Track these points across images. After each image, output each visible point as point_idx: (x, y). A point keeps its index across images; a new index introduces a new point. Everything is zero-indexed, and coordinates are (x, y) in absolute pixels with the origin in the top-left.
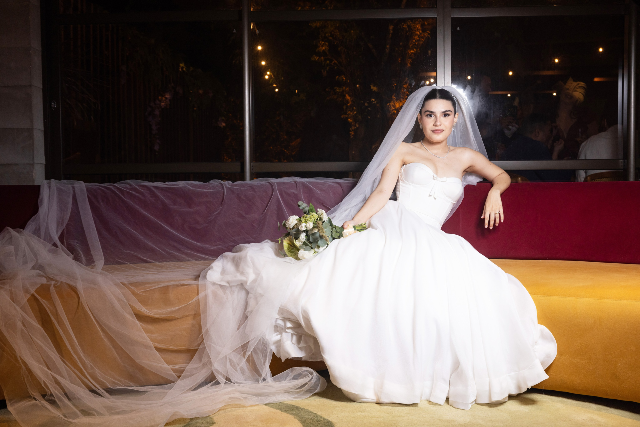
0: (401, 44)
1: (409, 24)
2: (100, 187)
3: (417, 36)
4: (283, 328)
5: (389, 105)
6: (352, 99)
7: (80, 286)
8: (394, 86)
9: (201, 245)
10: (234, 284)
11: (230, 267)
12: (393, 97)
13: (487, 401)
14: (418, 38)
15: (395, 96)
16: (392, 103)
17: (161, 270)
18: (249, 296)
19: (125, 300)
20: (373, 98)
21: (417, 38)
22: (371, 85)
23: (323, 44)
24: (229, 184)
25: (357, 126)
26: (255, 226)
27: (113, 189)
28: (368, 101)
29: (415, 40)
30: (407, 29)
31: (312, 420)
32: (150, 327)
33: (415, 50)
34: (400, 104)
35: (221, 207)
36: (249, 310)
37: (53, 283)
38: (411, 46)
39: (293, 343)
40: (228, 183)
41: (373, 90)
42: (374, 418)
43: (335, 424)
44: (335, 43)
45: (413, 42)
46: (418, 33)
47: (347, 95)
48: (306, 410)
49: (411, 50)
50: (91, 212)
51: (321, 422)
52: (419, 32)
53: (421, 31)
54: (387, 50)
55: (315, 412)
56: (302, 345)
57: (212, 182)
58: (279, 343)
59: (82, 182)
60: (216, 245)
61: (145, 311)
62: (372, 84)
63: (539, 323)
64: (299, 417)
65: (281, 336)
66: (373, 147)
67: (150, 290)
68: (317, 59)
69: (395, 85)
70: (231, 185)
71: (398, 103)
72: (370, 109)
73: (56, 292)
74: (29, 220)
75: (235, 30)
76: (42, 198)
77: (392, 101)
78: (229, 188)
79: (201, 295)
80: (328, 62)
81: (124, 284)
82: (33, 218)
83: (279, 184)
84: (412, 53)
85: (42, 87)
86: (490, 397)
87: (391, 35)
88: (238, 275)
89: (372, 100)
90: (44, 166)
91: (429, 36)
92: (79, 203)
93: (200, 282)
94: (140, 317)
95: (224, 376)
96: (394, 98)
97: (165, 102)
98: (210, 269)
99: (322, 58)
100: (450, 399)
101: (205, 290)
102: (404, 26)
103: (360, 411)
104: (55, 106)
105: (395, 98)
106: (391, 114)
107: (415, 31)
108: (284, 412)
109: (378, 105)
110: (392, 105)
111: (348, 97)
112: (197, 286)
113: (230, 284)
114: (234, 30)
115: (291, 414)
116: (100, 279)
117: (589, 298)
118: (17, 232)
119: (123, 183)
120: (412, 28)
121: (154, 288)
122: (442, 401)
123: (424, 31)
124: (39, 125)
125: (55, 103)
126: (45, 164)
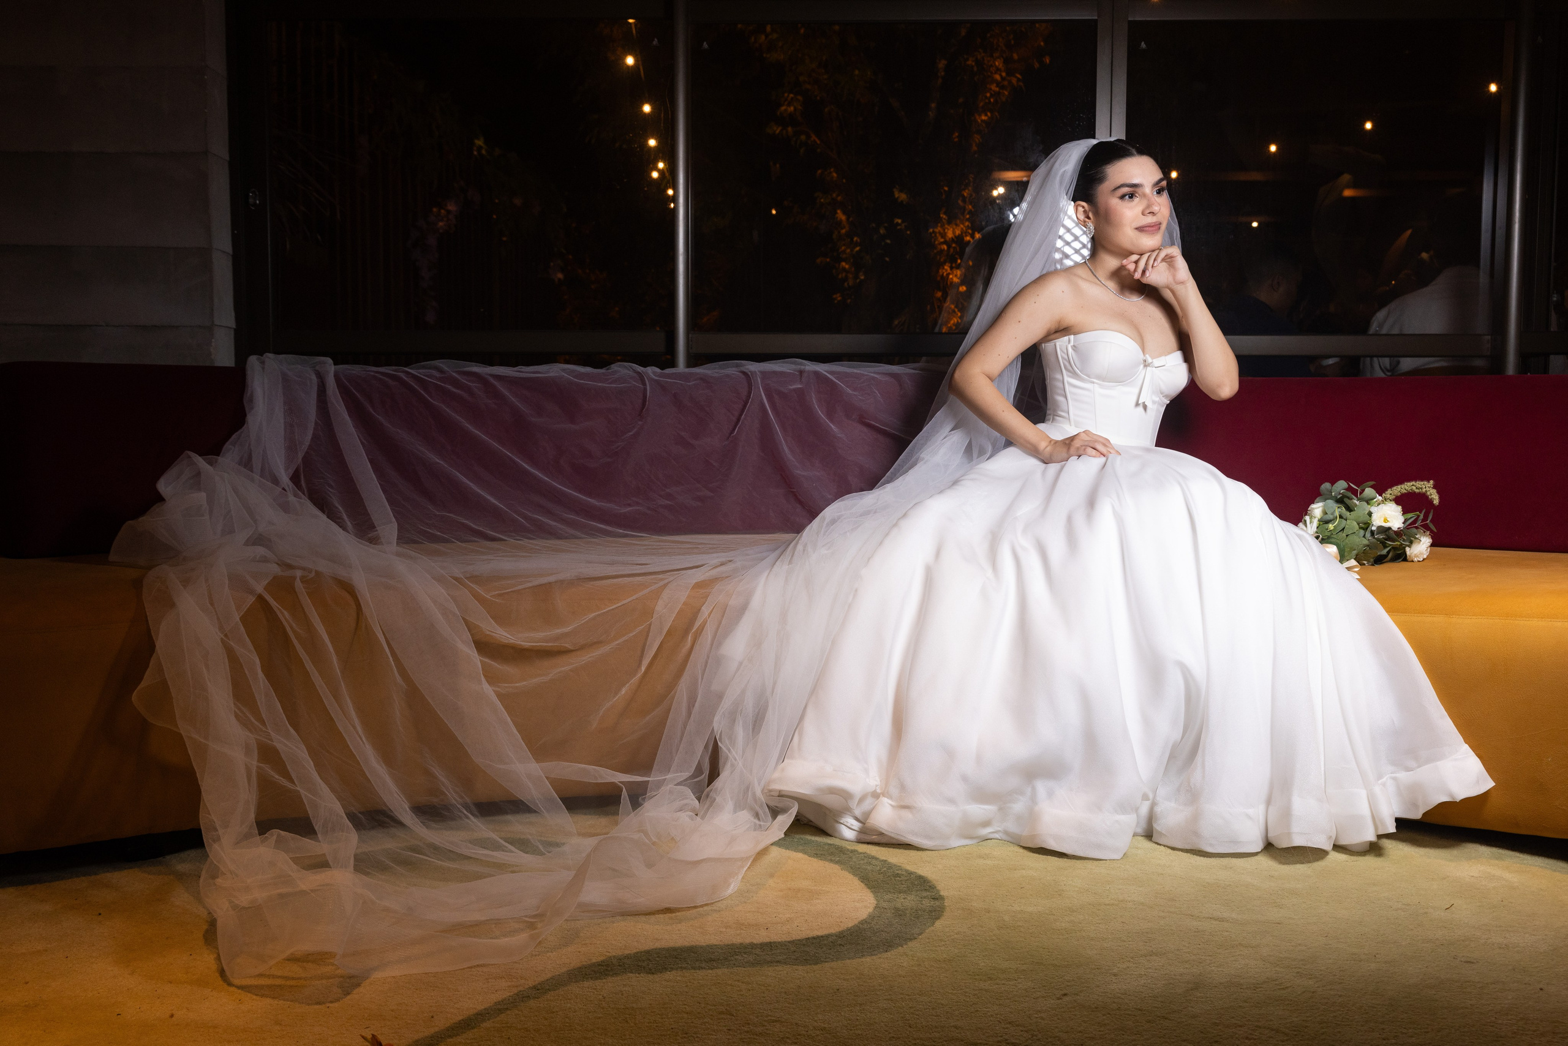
0: (961, 100)
1: (979, 57)
2: (376, 375)
3: (995, 85)
5: (933, 232)
6: (851, 219)
7: (360, 581)
8: (942, 191)
9: (597, 503)
12: (941, 216)
14: (997, 89)
15: (945, 213)
16: (939, 229)
17: (520, 554)
19: (456, 611)
20: (899, 218)
21: (994, 87)
22: (895, 190)
23: (792, 98)
24: (654, 373)
25: (862, 278)
26: (714, 464)
27: (406, 379)
28: (886, 225)
29: (991, 94)
30: (975, 69)
31: (882, 873)
33: (989, 114)
34: (956, 230)
35: (640, 423)
37: (299, 573)
38: (981, 104)
40: (651, 371)
41: (900, 200)
44: (818, 98)
45: (986, 97)
46: (998, 77)
47: (839, 211)
48: (861, 853)
49: (980, 115)
51: (903, 878)
52: (1001, 76)
53: (1004, 74)
54: (930, 113)
55: (884, 858)
57: (615, 367)
59: (330, 361)
60: (629, 505)
61: (503, 635)
62: (897, 187)
64: (852, 868)
66: (896, 322)
67: (512, 591)
68: (777, 132)
69: (945, 190)
70: (660, 376)
71: (952, 229)
72: (888, 241)
73: (307, 593)
74: (227, 441)
75: (656, 39)
77: (939, 225)
78: (656, 380)
80: (803, 137)
81: (456, 579)
82: (234, 436)
83: (764, 374)
84: (983, 121)
85: (227, 158)
87: (940, 81)
89: (895, 222)
90: (232, 332)
91: (1021, 84)
96: (944, 216)
97: (445, 219)
99: (790, 129)
102: (969, 62)
104: (258, 202)
105: (947, 218)
106: (935, 251)
107: (992, 73)
108: (814, 857)
109: (908, 232)
110: (940, 233)
111: (841, 216)
114: (653, 40)
115: (831, 861)
116: (401, 566)
118: (211, 463)
119: (424, 367)
120: (985, 66)
121: (520, 587)
123: (1010, 73)
124: (223, 241)
125: (257, 193)
126: (235, 330)
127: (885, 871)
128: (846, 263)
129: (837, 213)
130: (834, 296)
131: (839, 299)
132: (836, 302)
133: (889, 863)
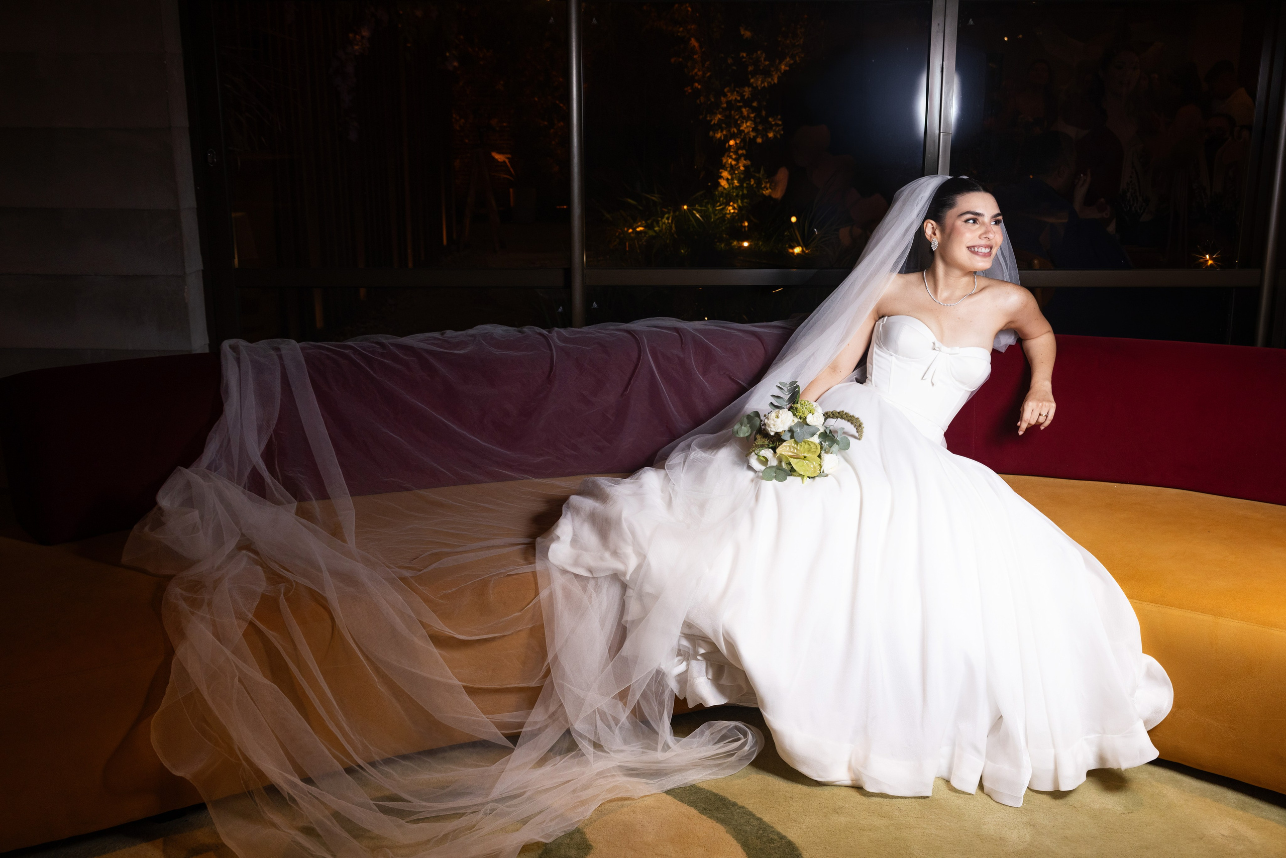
4: (691, 652)
6: (703, 50)
7: (332, 593)
10: (602, 575)
11: (589, 536)
13: (1049, 788)
18: (627, 594)
19: (413, 615)
22: (740, 27)
26: (611, 418)
27: (354, 356)
32: (458, 655)
35: (549, 386)
36: (629, 617)
37: (282, 588)
39: (708, 678)
41: (745, 37)
42: (864, 830)
43: (801, 850)
47: (693, 39)
50: (318, 404)
51: (777, 844)
55: (759, 816)
56: (724, 681)
58: (683, 679)
59: (293, 342)
62: (743, 25)
63: (1144, 652)
64: (734, 829)
65: (688, 665)
67: (455, 591)
76: (227, 385)
78: (561, 347)
79: (544, 594)
83: (649, 337)
85: (188, 126)
86: (1056, 781)
88: (607, 555)
89: (741, 55)
90: (201, 274)
92: (293, 389)
93: (539, 566)
94: (440, 641)
95: (590, 740)
97: (360, 43)
98: (553, 540)
100: (986, 784)
101: (550, 583)
103: (835, 811)
104: (215, 160)
111: (694, 42)
112: (534, 574)
113: (593, 573)
115: (718, 819)
117: (1242, 622)
122: (972, 788)
124: (189, 200)
125: (215, 153)
126: (202, 270)
127: (761, 834)
128: (699, 84)
129: (691, 40)
130: (686, 89)
131: (690, 91)
132: (687, 94)
133: (764, 823)
